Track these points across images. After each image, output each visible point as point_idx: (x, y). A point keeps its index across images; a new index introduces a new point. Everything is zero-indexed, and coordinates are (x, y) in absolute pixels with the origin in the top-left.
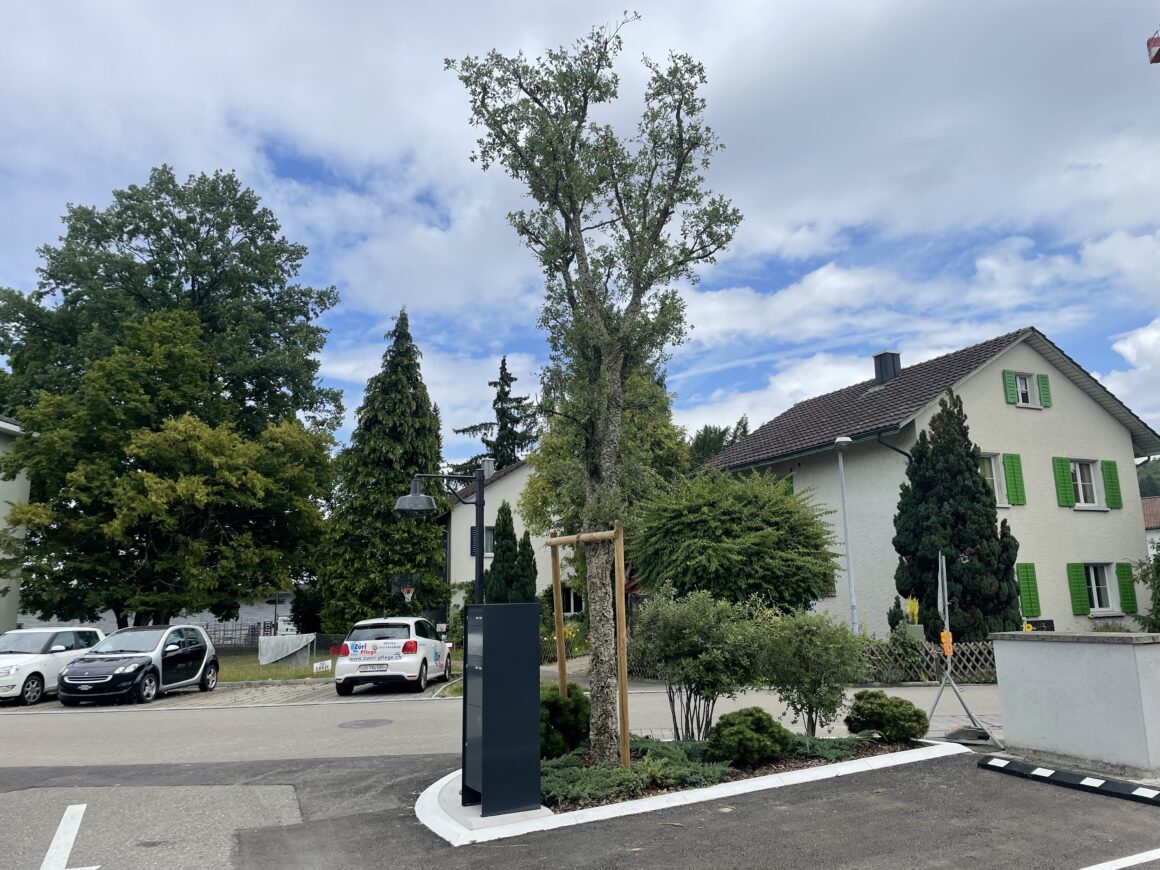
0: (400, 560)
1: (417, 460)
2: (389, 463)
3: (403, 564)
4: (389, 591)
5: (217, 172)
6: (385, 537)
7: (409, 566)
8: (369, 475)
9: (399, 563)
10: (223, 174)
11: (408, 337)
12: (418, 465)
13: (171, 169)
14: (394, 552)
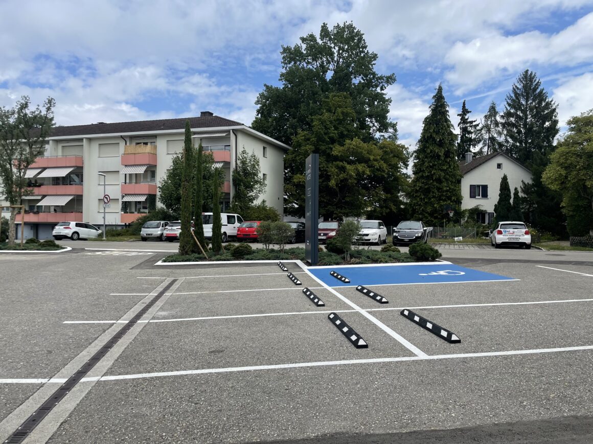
0: (445, 199)
1: (449, 155)
2: (439, 157)
3: (446, 201)
4: (442, 212)
5: (344, 23)
6: (439, 189)
7: (449, 202)
8: (430, 162)
9: (444, 200)
10: (347, 24)
11: (442, 98)
12: (450, 157)
13: (327, 24)
14: (443, 195)
